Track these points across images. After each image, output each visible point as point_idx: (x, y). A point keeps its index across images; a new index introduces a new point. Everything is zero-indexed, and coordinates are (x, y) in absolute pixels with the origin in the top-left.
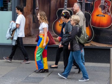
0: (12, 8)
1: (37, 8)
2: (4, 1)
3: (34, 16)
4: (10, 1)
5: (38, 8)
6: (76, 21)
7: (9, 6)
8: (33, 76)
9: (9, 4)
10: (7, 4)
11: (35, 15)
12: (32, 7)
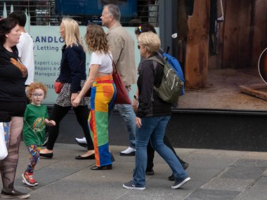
0: (159, 19)
1: (219, 19)
2: (139, 3)
3: (213, 37)
4: (153, 3)
5: (223, 17)
6: (148, 48)
7: (151, 15)
8: (210, 188)
9: (152, 8)
10: (147, 9)
11: (215, 36)
12: (208, 16)
